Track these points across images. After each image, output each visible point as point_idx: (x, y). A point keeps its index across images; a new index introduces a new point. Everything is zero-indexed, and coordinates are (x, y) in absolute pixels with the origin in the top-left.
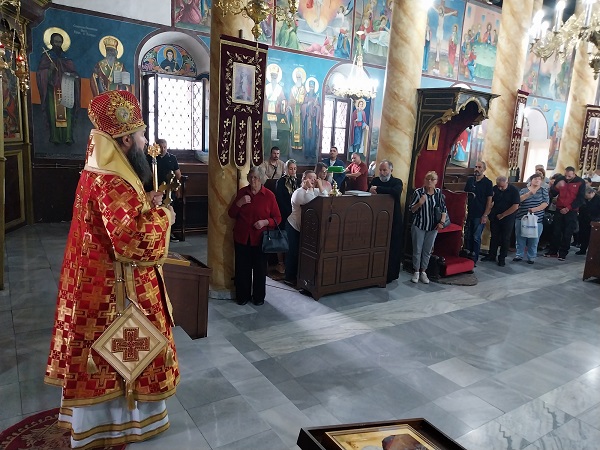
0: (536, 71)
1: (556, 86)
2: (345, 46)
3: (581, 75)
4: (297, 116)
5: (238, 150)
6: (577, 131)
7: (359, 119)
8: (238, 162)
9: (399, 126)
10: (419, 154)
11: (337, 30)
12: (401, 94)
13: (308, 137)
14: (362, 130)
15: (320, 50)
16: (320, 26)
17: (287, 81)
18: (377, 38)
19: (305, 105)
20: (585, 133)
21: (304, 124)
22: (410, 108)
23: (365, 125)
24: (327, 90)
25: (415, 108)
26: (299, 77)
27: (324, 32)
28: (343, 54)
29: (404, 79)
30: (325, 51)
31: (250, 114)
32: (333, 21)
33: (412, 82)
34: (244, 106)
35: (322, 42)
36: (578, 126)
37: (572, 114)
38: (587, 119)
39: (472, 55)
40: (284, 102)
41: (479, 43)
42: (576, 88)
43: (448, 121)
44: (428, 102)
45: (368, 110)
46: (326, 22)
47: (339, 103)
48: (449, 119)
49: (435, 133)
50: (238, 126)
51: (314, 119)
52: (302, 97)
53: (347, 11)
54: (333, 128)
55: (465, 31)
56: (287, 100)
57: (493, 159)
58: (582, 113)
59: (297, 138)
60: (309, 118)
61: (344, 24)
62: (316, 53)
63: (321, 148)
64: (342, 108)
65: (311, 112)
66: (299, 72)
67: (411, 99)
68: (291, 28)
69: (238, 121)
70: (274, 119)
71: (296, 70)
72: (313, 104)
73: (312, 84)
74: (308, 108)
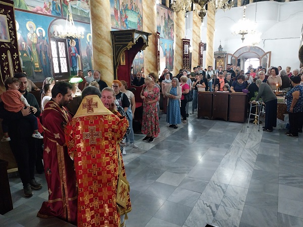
1: (164, 32)
2: (57, 8)
3: (178, 25)
4: (34, 51)
6: (180, 51)
7: (73, 51)
9: (104, 53)
10: (117, 68)
12: (102, 34)
13: (44, 64)
14: (76, 58)
15: (42, 10)
18: (76, 5)
19: (39, 45)
20: (183, 52)
21: (40, 56)
22: (109, 42)
23: (77, 55)
24: (51, 36)
26: (31, 27)
28: (57, 13)
29: (102, 26)
30: (45, 11)
31: (8, 49)
33: (107, 27)
35: (42, 6)
36: (180, 49)
37: (177, 43)
38: (183, 45)
39: (126, 15)
42: (177, 31)
43: (131, 48)
44: (118, 38)
45: (77, 46)
47: (59, 43)
48: (131, 47)
49: (123, 56)
51: (46, 53)
52: (36, 39)
54: (59, 58)
55: (121, 3)
56: (25, 41)
57: (150, 68)
58: (181, 43)
59: (37, 65)
60: (42, 52)
62: (39, 12)
63: (53, 70)
64: (62, 46)
65: (43, 48)
66: (30, 24)
67: (109, 37)
71: (28, 22)
72: (43, 43)
73: (40, 31)
74: (41, 46)
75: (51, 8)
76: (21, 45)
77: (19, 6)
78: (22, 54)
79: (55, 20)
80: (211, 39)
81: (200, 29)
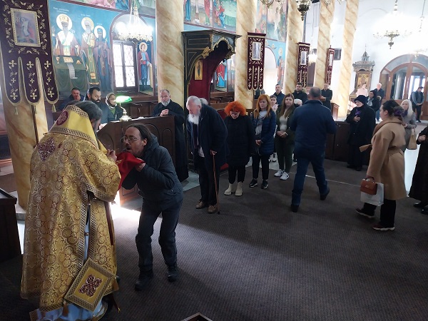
3: (293, 22)
4: (90, 57)
5: (29, 88)
6: (294, 61)
7: (144, 58)
8: (31, 100)
9: (171, 62)
10: (189, 83)
12: (169, 36)
14: (147, 67)
17: (77, 28)
19: (97, 49)
20: (299, 62)
21: (98, 64)
22: (178, 48)
23: (148, 63)
24: (113, 36)
28: (123, 6)
29: (170, 24)
31: (37, 56)
33: (177, 27)
34: (29, 48)
36: (294, 57)
37: (290, 49)
38: (300, 52)
40: (77, 46)
42: (291, 31)
44: (190, 42)
47: (125, 47)
48: (208, 55)
49: (199, 67)
50: (25, 67)
51: (106, 60)
52: (93, 42)
54: (124, 67)
58: (295, 48)
59: (93, 76)
60: (101, 59)
64: (129, 50)
65: (102, 54)
67: (178, 40)
70: (70, 60)
71: (84, 19)
72: (103, 47)
74: (99, 51)
75: (115, 0)
76: (73, 50)
78: (75, 61)
79: (120, 15)
80: (349, 43)
81: (329, 27)
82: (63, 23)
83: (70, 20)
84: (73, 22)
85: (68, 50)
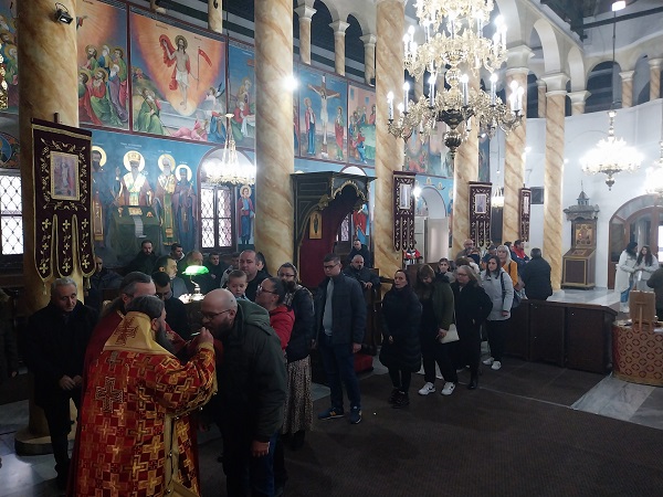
0: (425, 151)
1: (447, 165)
2: (220, 130)
3: (463, 154)
4: (167, 207)
5: (62, 257)
6: (465, 208)
8: (63, 272)
9: (275, 215)
10: (301, 244)
11: (209, 113)
12: (273, 180)
13: (183, 230)
14: (250, 219)
15: (190, 134)
16: (189, 109)
17: (152, 168)
19: (177, 195)
20: (472, 210)
21: (177, 216)
22: (284, 194)
23: (252, 213)
25: (290, 194)
26: (166, 165)
27: (193, 115)
28: (218, 138)
29: (274, 165)
30: (195, 135)
31: (75, 212)
32: (202, 104)
33: (284, 167)
34: (66, 202)
35: (191, 126)
37: (459, 192)
38: (472, 196)
39: (360, 136)
40: (149, 193)
41: (366, 125)
43: (326, 207)
44: (304, 187)
46: (195, 104)
47: (220, 191)
48: (326, 205)
49: (316, 220)
50: (61, 226)
51: (189, 211)
52: (173, 186)
53: (219, 94)
55: (350, 113)
58: (466, 190)
59: (170, 232)
60: (183, 210)
61: (216, 106)
63: (201, 241)
64: (225, 196)
65: (185, 202)
67: (286, 185)
68: (153, 112)
69: (61, 222)
70: (138, 212)
71: (162, 156)
72: (186, 193)
73: (183, 172)
74: (181, 199)
75: (208, 130)
76: (143, 197)
77: (150, 128)
78: (144, 213)
79: (214, 150)
80: (554, 180)
81: (520, 158)
82: (131, 163)
83: (142, 158)
84: (146, 161)
85: (136, 198)
